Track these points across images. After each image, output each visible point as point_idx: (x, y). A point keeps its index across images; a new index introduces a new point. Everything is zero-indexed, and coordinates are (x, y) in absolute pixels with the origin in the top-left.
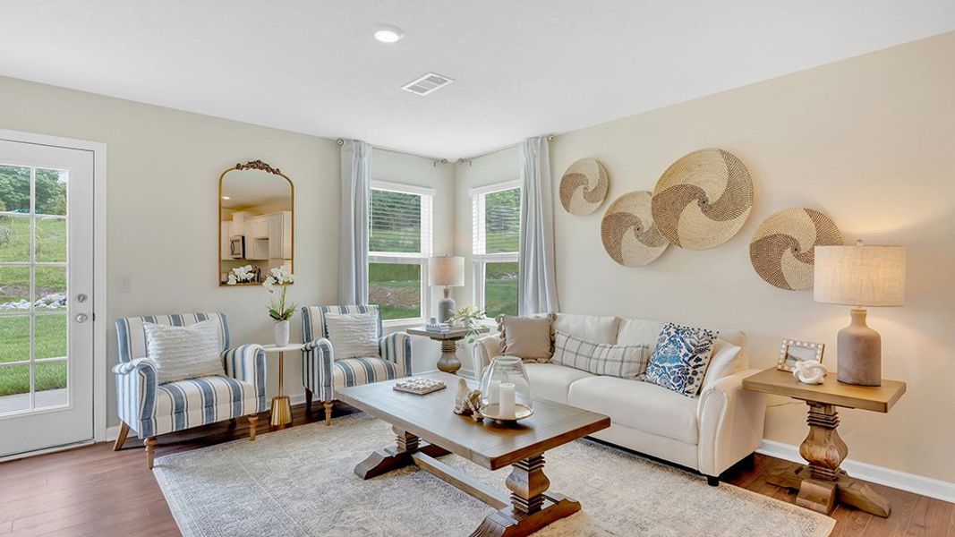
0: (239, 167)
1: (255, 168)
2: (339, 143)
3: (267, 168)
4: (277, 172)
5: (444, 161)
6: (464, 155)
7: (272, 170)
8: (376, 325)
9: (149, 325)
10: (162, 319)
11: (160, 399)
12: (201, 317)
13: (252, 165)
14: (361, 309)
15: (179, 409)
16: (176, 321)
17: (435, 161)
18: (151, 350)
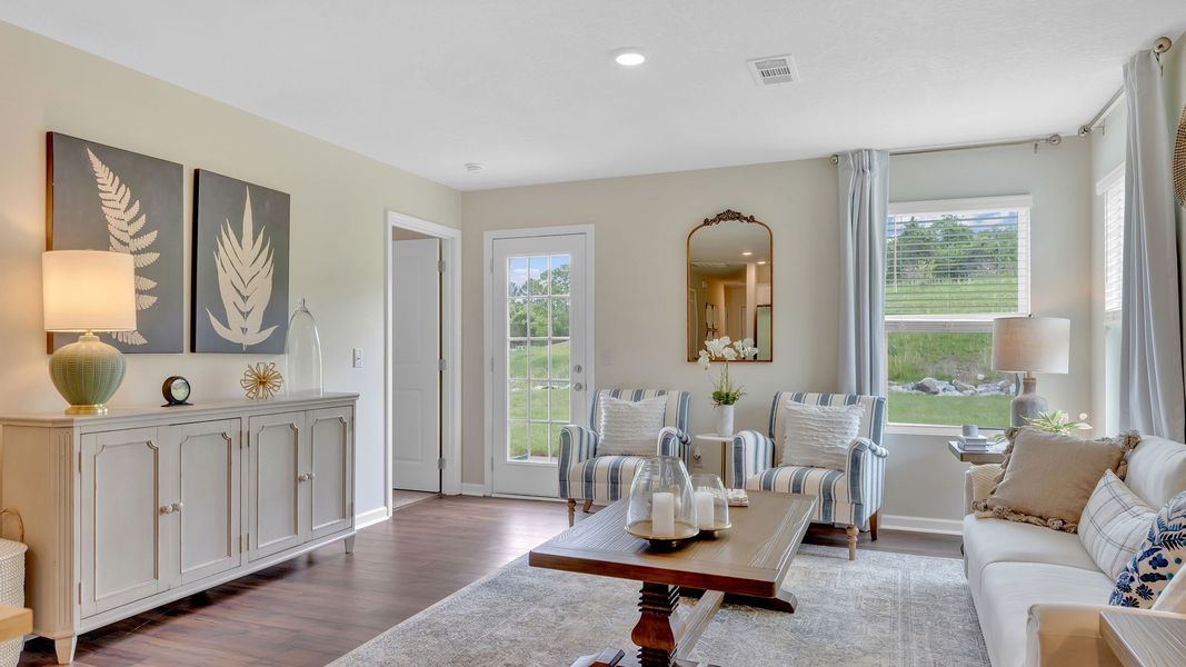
0: (707, 222)
1: (725, 220)
2: (835, 160)
3: (737, 216)
4: (751, 219)
5: (1054, 139)
6: (1084, 120)
7: (746, 219)
8: (855, 426)
9: (604, 397)
10: (627, 393)
11: (575, 466)
12: (661, 393)
13: (720, 218)
14: (852, 401)
15: (589, 479)
16: (638, 396)
17: (1036, 143)
18: (602, 422)
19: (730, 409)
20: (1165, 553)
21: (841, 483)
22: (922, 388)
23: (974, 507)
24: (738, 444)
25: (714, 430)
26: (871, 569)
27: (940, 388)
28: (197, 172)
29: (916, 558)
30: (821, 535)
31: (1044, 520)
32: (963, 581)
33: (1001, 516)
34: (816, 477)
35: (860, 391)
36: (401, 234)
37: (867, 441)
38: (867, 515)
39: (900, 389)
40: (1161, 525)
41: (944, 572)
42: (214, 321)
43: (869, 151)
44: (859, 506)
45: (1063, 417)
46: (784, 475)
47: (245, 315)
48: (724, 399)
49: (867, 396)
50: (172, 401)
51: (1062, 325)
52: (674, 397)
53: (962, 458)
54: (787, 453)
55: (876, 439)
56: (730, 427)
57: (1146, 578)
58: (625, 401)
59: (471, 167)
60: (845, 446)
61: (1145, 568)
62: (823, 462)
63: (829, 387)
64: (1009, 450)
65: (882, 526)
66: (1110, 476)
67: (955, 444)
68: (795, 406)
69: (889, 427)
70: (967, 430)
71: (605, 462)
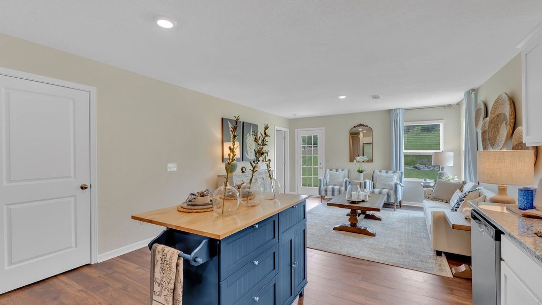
0: (355, 127)
1: (360, 126)
3: (363, 125)
4: (367, 126)
5: (450, 106)
6: (458, 102)
7: (365, 126)
8: (395, 179)
9: (328, 171)
10: (334, 170)
11: (323, 188)
12: (343, 170)
13: (358, 126)
14: (394, 172)
15: (326, 191)
16: (337, 171)
17: (445, 106)
18: (328, 177)
19: (362, 174)
20: (460, 203)
21: (392, 193)
22: (416, 168)
23: (426, 198)
24: (365, 182)
25: (357, 179)
26: (400, 213)
27: (422, 167)
28: (243, 122)
29: (411, 211)
30: (387, 205)
31: (442, 200)
32: (424, 216)
33: (432, 200)
34: (385, 191)
35: (396, 170)
36: (277, 130)
37: (399, 182)
38: (399, 200)
39: (408, 168)
40: (460, 198)
41: (419, 214)
42: (247, 155)
43: (399, 109)
44: (396, 198)
45: (451, 177)
46: (377, 191)
47: (251, 153)
48: (360, 172)
49: (399, 171)
50: (243, 172)
51: (452, 154)
52: (346, 171)
53: (424, 187)
54: (377, 185)
55: (401, 182)
56: (362, 178)
57: (456, 208)
58: (334, 172)
59: (294, 115)
60: (393, 183)
61: (456, 206)
62: (386, 187)
63: (388, 168)
64: (435, 185)
65: (403, 204)
66: (458, 190)
67: (422, 184)
68: (379, 174)
69: (404, 179)
70: (425, 180)
71: (330, 187)
